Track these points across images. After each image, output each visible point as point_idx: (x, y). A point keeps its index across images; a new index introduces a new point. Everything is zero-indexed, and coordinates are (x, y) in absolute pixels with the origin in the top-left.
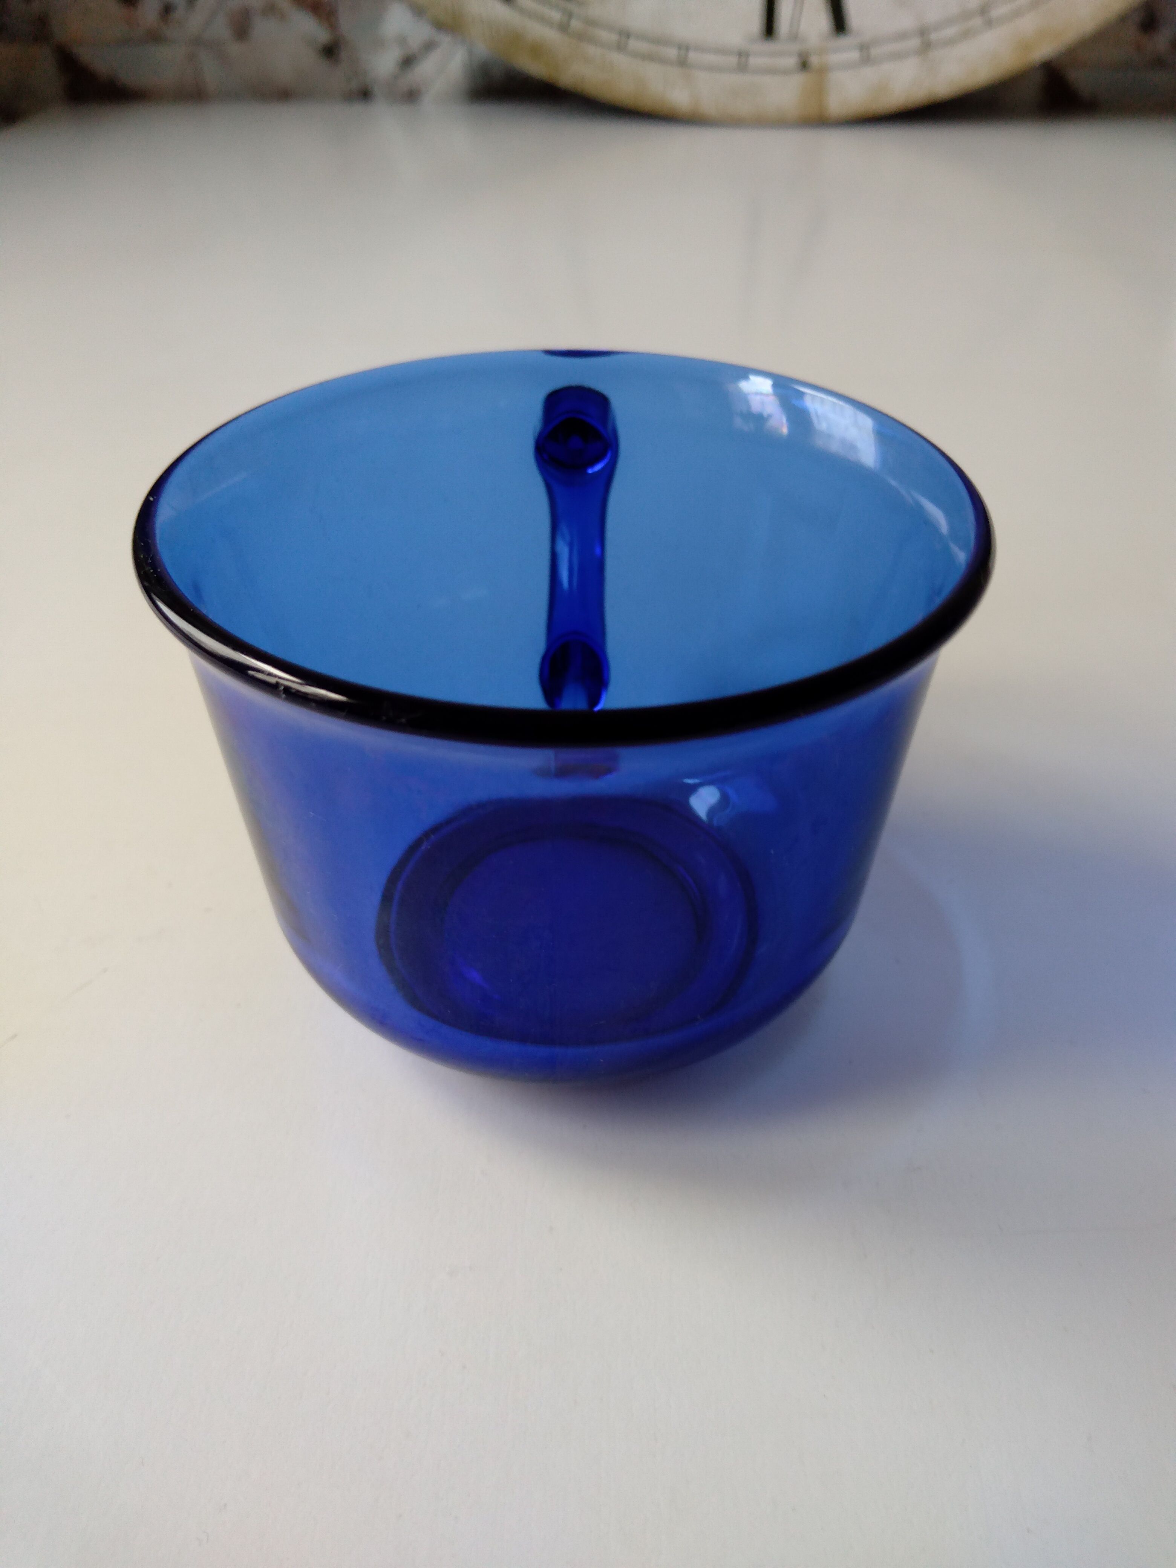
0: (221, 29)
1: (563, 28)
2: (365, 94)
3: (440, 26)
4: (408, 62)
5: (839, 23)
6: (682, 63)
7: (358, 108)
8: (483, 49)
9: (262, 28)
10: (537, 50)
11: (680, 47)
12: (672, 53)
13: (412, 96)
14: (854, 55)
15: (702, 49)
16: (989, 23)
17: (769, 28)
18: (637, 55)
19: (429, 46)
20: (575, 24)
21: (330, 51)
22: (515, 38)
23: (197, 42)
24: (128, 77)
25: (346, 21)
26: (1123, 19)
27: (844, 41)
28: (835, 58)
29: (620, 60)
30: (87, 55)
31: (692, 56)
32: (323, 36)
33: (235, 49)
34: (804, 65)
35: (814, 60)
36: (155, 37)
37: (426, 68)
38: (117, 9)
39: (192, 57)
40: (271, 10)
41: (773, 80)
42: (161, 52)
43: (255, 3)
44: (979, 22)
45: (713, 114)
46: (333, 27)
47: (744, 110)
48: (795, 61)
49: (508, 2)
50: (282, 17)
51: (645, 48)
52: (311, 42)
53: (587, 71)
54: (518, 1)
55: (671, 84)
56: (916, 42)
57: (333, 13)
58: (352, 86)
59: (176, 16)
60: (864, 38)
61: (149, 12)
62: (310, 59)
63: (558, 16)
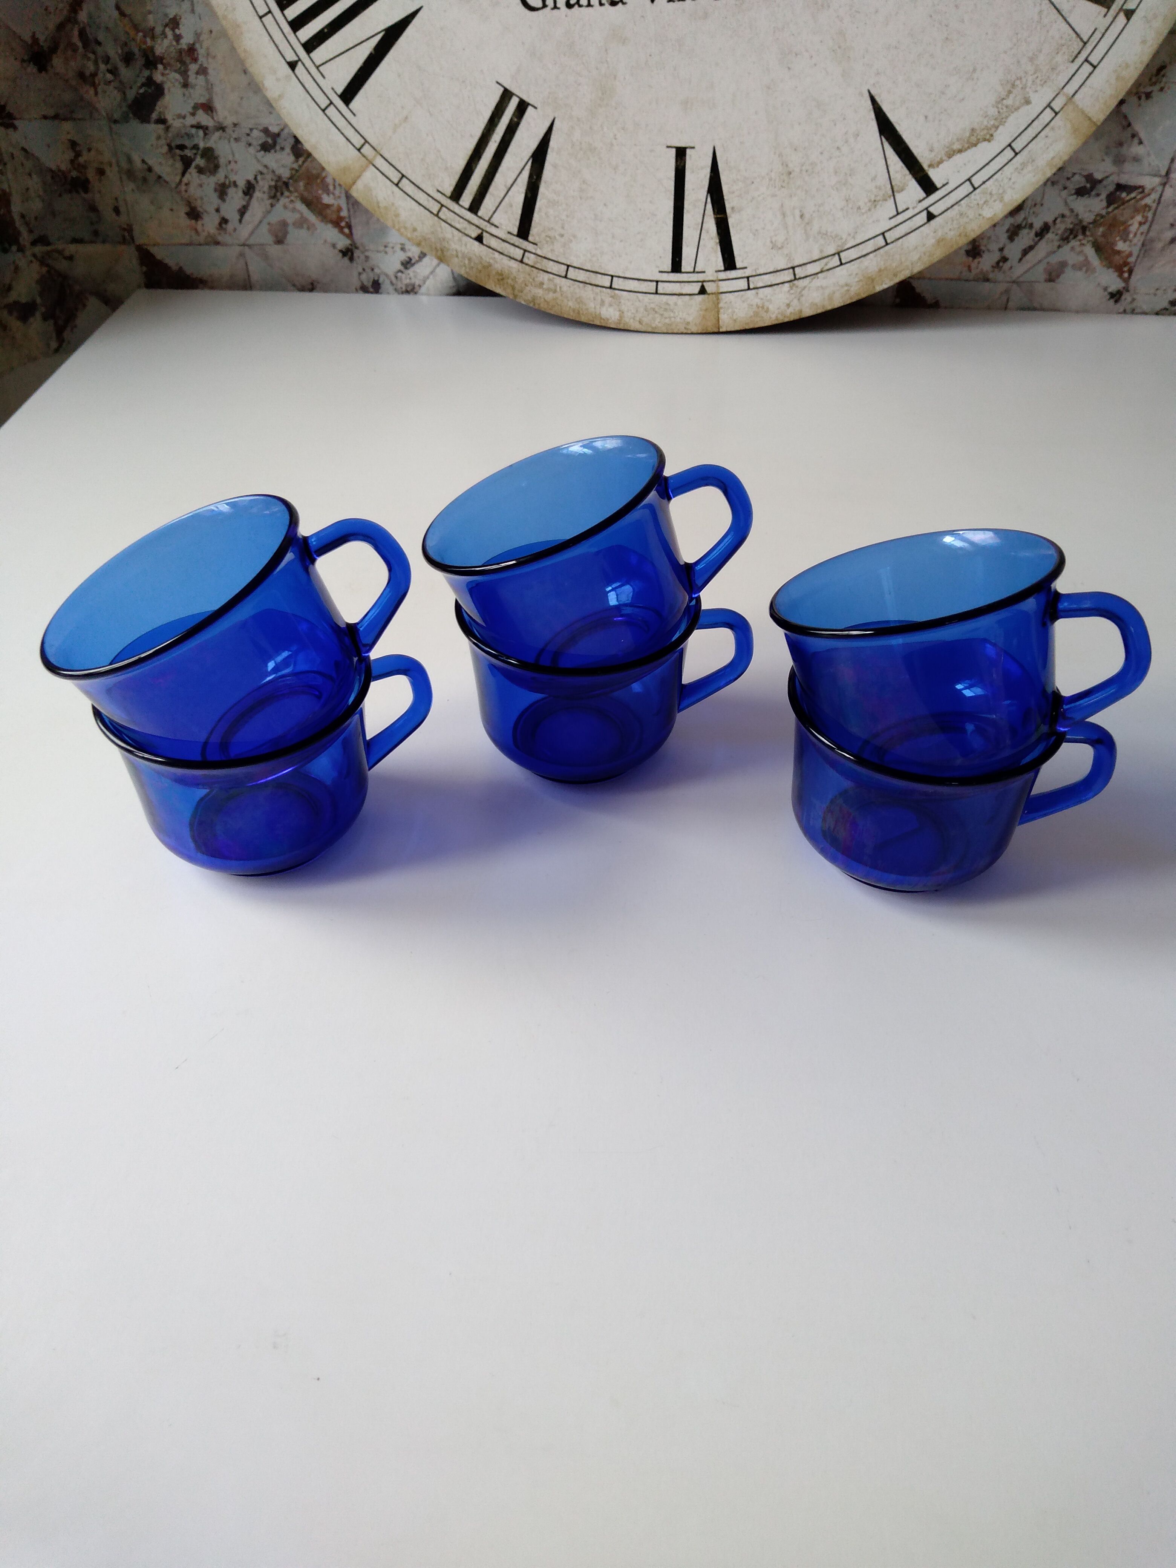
0: (264, 236)
1: (522, 261)
2: (376, 287)
4: (408, 264)
5: (729, 262)
6: (610, 287)
7: (371, 297)
9: (295, 235)
11: (610, 277)
12: (606, 281)
13: (411, 290)
14: (742, 283)
15: (625, 278)
16: (841, 263)
17: (676, 266)
18: (576, 281)
19: (422, 256)
20: (530, 259)
21: (348, 253)
23: (246, 244)
24: (203, 271)
25: (358, 232)
27: (732, 274)
28: (725, 286)
29: (565, 284)
30: (159, 253)
31: (618, 283)
32: (343, 242)
33: (275, 250)
34: (703, 291)
35: (709, 287)
36: (214, 241)
37: (422, 269)
38: (185, 221)
39: (242, 255)
40: (301, 223)
41: (680, 300)
42: (219, 251)
43: (290, 217)
44: (835, 261)
45: (635, 325)
46: (350, 236)
47: (658, 322)
48: (696, 288)
49: (479, 239)
50: (310, 227)
51: (582, 276)
52: (334, 246)
53: (539, 292)
54: (486, 238)
55: (602, 303)
56: (788, 276)
57: (349, 226)
58: (366, 279)
59: (230, 227)
60: (747, 273)
61: (209, 224)
62: (333, 258)
63: (518, 254)
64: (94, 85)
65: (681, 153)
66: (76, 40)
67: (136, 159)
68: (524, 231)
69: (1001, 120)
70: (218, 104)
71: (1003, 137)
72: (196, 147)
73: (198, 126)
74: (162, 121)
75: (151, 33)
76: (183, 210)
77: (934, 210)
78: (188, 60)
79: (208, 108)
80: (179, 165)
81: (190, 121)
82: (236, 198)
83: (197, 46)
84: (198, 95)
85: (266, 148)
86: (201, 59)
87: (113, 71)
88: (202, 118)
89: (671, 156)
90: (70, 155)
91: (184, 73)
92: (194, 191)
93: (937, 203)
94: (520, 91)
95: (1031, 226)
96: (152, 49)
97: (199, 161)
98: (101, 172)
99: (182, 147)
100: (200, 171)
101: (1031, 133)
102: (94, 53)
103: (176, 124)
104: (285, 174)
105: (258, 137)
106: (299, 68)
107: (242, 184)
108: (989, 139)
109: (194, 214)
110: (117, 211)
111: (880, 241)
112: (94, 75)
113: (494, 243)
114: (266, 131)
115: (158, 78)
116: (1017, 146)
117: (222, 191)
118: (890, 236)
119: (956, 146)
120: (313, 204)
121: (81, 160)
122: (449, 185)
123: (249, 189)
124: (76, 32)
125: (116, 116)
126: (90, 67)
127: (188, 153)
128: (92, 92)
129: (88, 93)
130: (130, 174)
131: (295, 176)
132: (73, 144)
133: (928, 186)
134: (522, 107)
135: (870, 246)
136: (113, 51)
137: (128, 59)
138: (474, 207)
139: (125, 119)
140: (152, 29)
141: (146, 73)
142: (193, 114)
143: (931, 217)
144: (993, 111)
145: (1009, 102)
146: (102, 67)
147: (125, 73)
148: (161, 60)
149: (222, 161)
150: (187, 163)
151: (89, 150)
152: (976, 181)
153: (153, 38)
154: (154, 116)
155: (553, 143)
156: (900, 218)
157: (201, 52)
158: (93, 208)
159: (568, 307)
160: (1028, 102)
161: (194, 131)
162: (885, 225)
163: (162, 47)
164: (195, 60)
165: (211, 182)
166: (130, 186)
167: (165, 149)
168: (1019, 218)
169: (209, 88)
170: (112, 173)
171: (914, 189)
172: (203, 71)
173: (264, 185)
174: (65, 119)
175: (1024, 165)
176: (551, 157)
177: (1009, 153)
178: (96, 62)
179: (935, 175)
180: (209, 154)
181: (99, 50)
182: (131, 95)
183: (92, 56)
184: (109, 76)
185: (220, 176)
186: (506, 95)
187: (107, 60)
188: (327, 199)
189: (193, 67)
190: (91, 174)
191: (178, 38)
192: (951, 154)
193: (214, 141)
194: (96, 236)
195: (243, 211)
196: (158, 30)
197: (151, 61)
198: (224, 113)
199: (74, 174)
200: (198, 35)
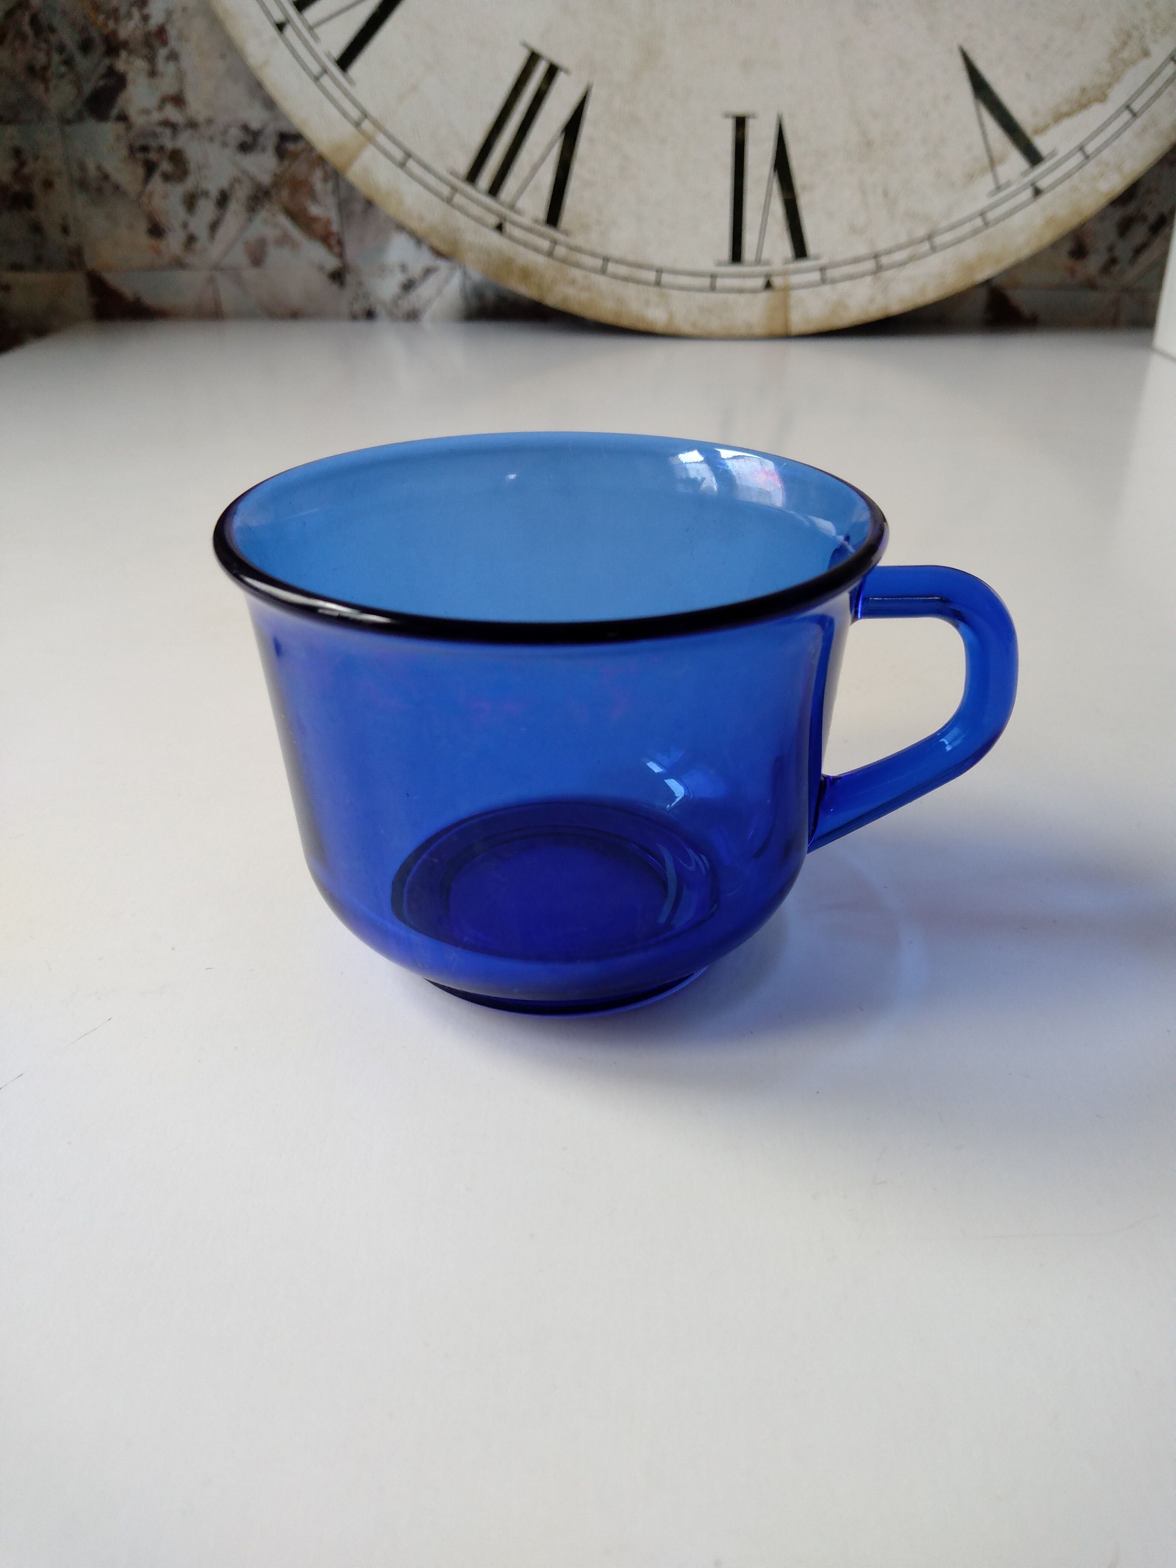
0: (239, 257)
1: (550, 254)
2: (370, 315)
3: (438, 253)
4: (408, 286)
5: (800, 250)
6: (658, 283)
7: (362, 326)
8: (476, 275)
9: (276, 256)
10: (526, 274)
11: (657, 271)
12: (652, 276)
13: (413, 316)
14: (816, 276)
15: (675, 272)
16: (934, 249)
17: (736, 255)
18: (615, 277)
19: (428, 272)
20: (560, 251)
21: (338, 277)
22: (507, 263)
23: (217, 267)
24: (150, 299)
25: (351, 251)
26: (1054, 246)
27: (803, 264)
28: (795, 279)
29: (601, 281)
30: (113, 279)
31: (666, 278)
32: (331, 263)
33: (250, 274)
34: (768, 285)
35: (777, 281)
36: (179, 264)
37: (425, 291)
38: (143, 239)
39: (211, 280)
40: (284, 240)
41: (742, 299)
42: (183, 277)
43: (270, 233)
44: (926, 246)
45: (686, 328)
46: (341, 255)
47: (715, 325)
48: (760, 282)
49: (500, 228)
50: (294, 246)
51: (623, 270)
52: (321, 268)
53: (571, 291)
54: (508, 227)
55: (647, 303)
56: (870, 265)
57: (340, 243)
58: (358, 307)
59: (198, 246)
60: (823, 261)
61: (174, 242)
62: (319, 283)
63: (545, 244)
64: (45, 80)
65: (740, 123)
66: (27, 28)
67: (91, 166)
68: (553, 216)
69: (1115, 77)
70: (191, 97)
71: (1119, 95)
72: (161, 149)
73: (166, 123)
74: (123, 118)
75: (114, 14)
76: (143, 226)
77: (1042, 184)
78: (157, 44)
79: (178, 100)
80: (140, 171)
81: (156, 116)
82: (206, 209)
83: (168, 27)
84: (167, 85)
85: (245, 148)
86: (173, 43)
87: (68, 62)
88: (172, 113)
89: (729, 126)
90: (12, 164)
91: (151, 59)
92: (157, 203)
93: (1044, 176)
94: (551, 53)
95: (1144, 218)
96: (114, 33)
97: (166, 166)
98: (48, 184)
99: (145, 149)
100: (166, 177)
101: (1152, 90)
102: (47, 41)
103: (139, 121)
104: (266, 179)
105: (235, 135)
106: (289, 31)
107: (214, 193)
108: (1102, 98)
109: (156, 231)
110: (65, 230)
111: (979, 222)
112: (45, 68)
113: (517, 232)
114: (245, 128)
115: (121, 65)
116: (1136, 106)
117: (191, 202)
118: (991, 216)
119: (1065, 109)
120: (299, 217)
121: (26, 170)
122: (464, 164)
123: (223, 200)
124: (26, 19)
125: (70, 114)
126: (42, 59)
127: (153, 156)
128: (42, 87)
129: (37, 89)
130: (83, 184)
131: (278, 181)
132: (17, 153)
133: (1033, 157)
134: (552, 71)
135: (967, 228)
136: (68, 37)
137: (86, 46)
138: (494, 190)
139: (80, 118)
140: (116, 10)
141: (107, 62)
142: (161, 108)
143: (1037, 192)
144: (1106, 67)
145: (1126, 54)
146: (56, 58)
147: (83, 63)
148: (125, 45)
149: (192, 166)
150: (150, 168)
151: (36, 158)
152: (1090, 148)
153: (117, 19)
154: (115, 112)
155: (590, 113)
156: (1002, 194)
157: (172, 33)
158: (37, 228)
159: (605, 311)
160: (1146, 53)
161: (159, 130)
162: (983, 202)
163: (129, 29)
164: (165, 43)
165: (177, 191)
166: (81, 199)
167: (124, 152)
168: (1131, 209)
169: (181, 76)
170: (61, 185)
171: (1016, 161)
172: (174, 56)
173: (241, 194)
174: (9, 122)
175: (1144, 129)
176: (586, 130)
177: (1126, 116)
178: (48, 54)
179: (1042, 144)
180: (177, 157)
181: (53, 39)
182: (88, 88)
183: (43, 45)
184: (63, 69)
185: (190, 184)
186: (533, 58)
187: (61, 49)
188: (315, 210)
189: (162, 52)
190: (36, 187)
191: (146, 18)
192: (1059, 117)
193: (185, 142)
194: (39, 262)
195: (214, 226)
196: (123, 10)
197: (113, 47)
198: (196, 107)
199: (17, 187)
200: (169, 14)
